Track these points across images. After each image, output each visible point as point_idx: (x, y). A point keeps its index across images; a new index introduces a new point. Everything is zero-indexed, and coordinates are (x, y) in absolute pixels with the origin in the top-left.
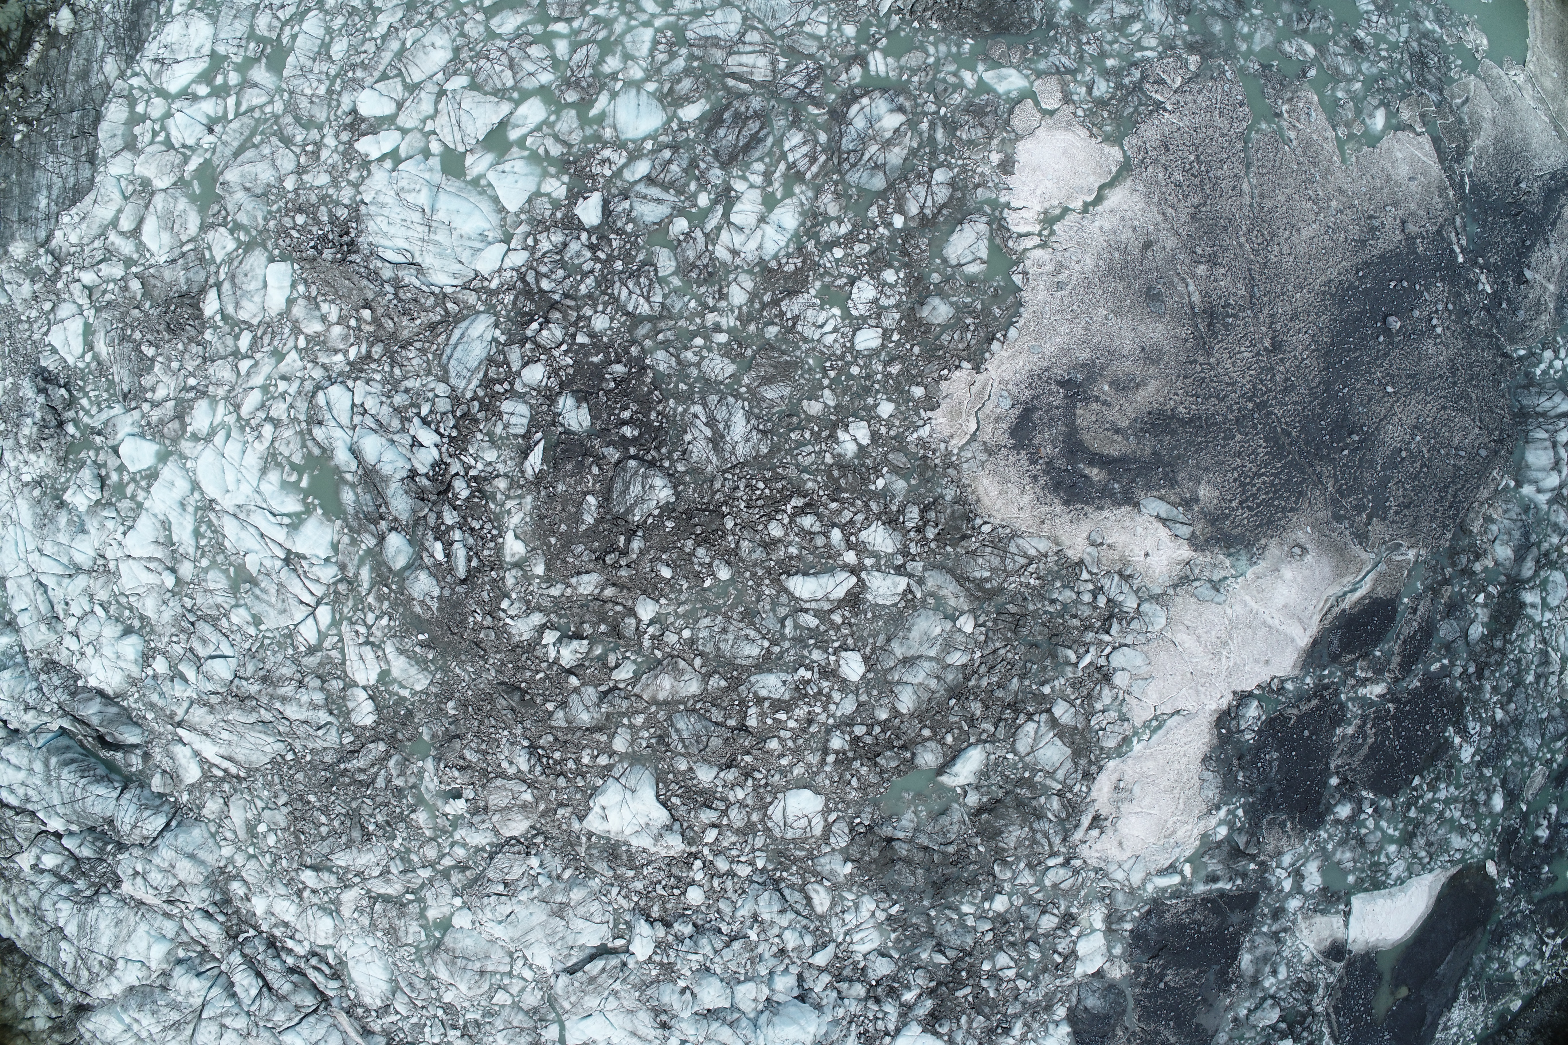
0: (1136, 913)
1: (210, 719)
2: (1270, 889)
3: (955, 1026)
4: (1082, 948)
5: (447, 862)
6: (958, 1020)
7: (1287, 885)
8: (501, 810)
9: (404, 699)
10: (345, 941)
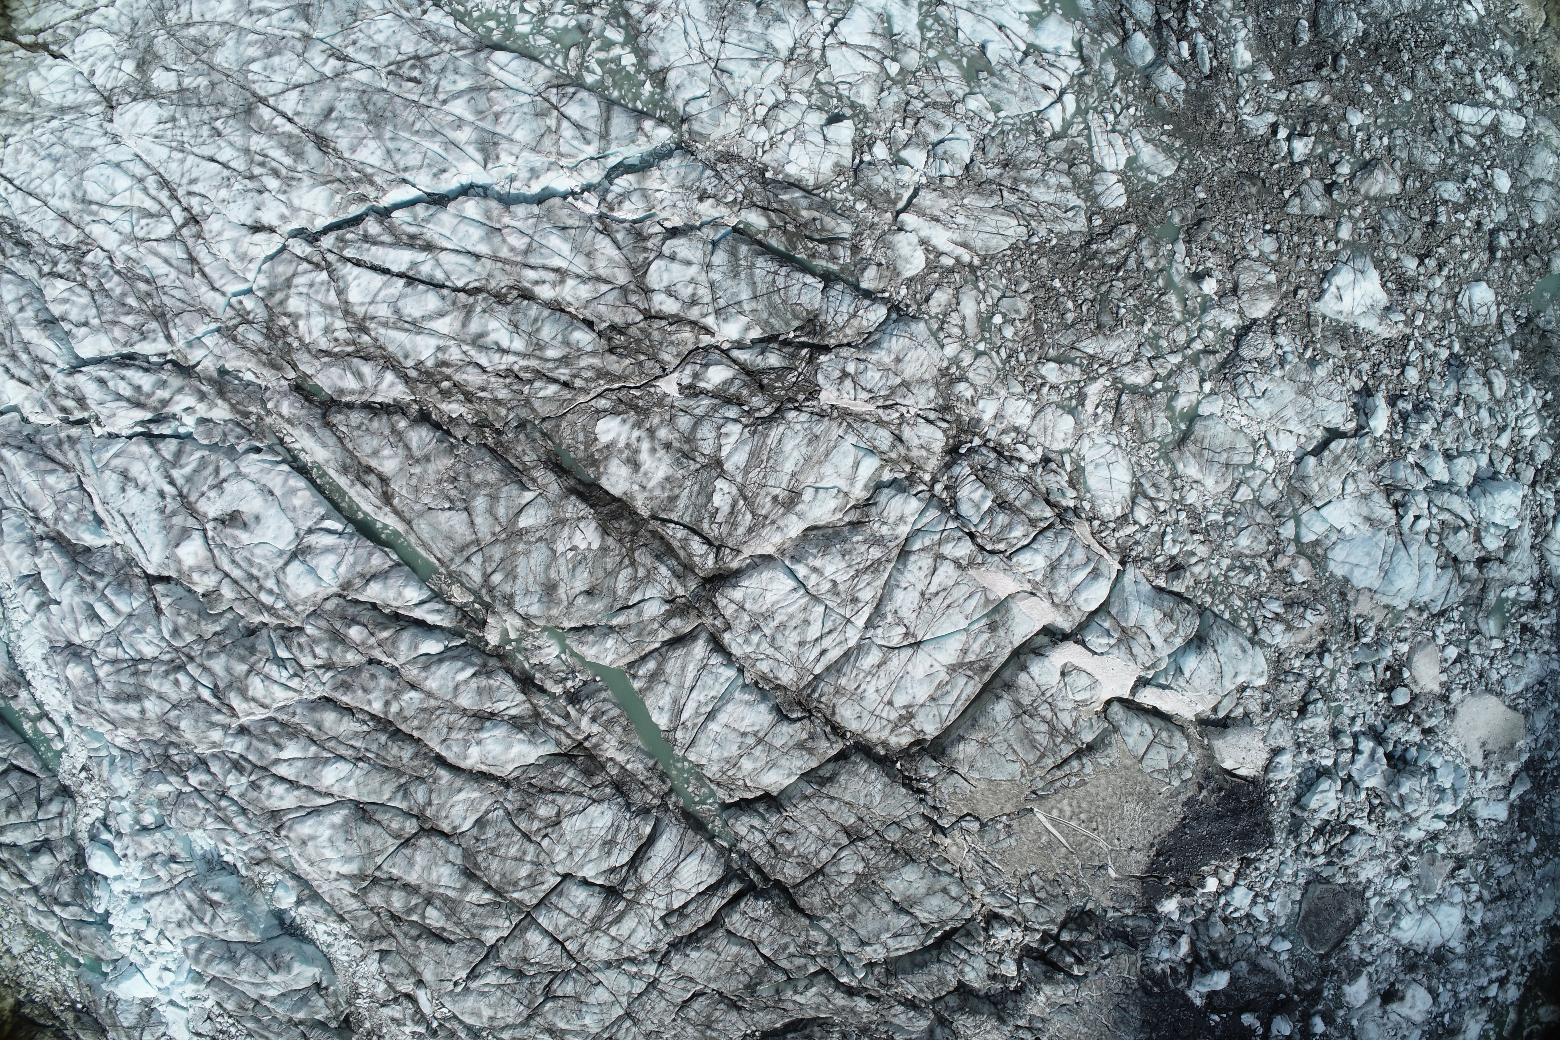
1: (944, 203)
5: (1198, 346)
8: (1250, 290)
9: (1153, 185)
10: (1086, 443)
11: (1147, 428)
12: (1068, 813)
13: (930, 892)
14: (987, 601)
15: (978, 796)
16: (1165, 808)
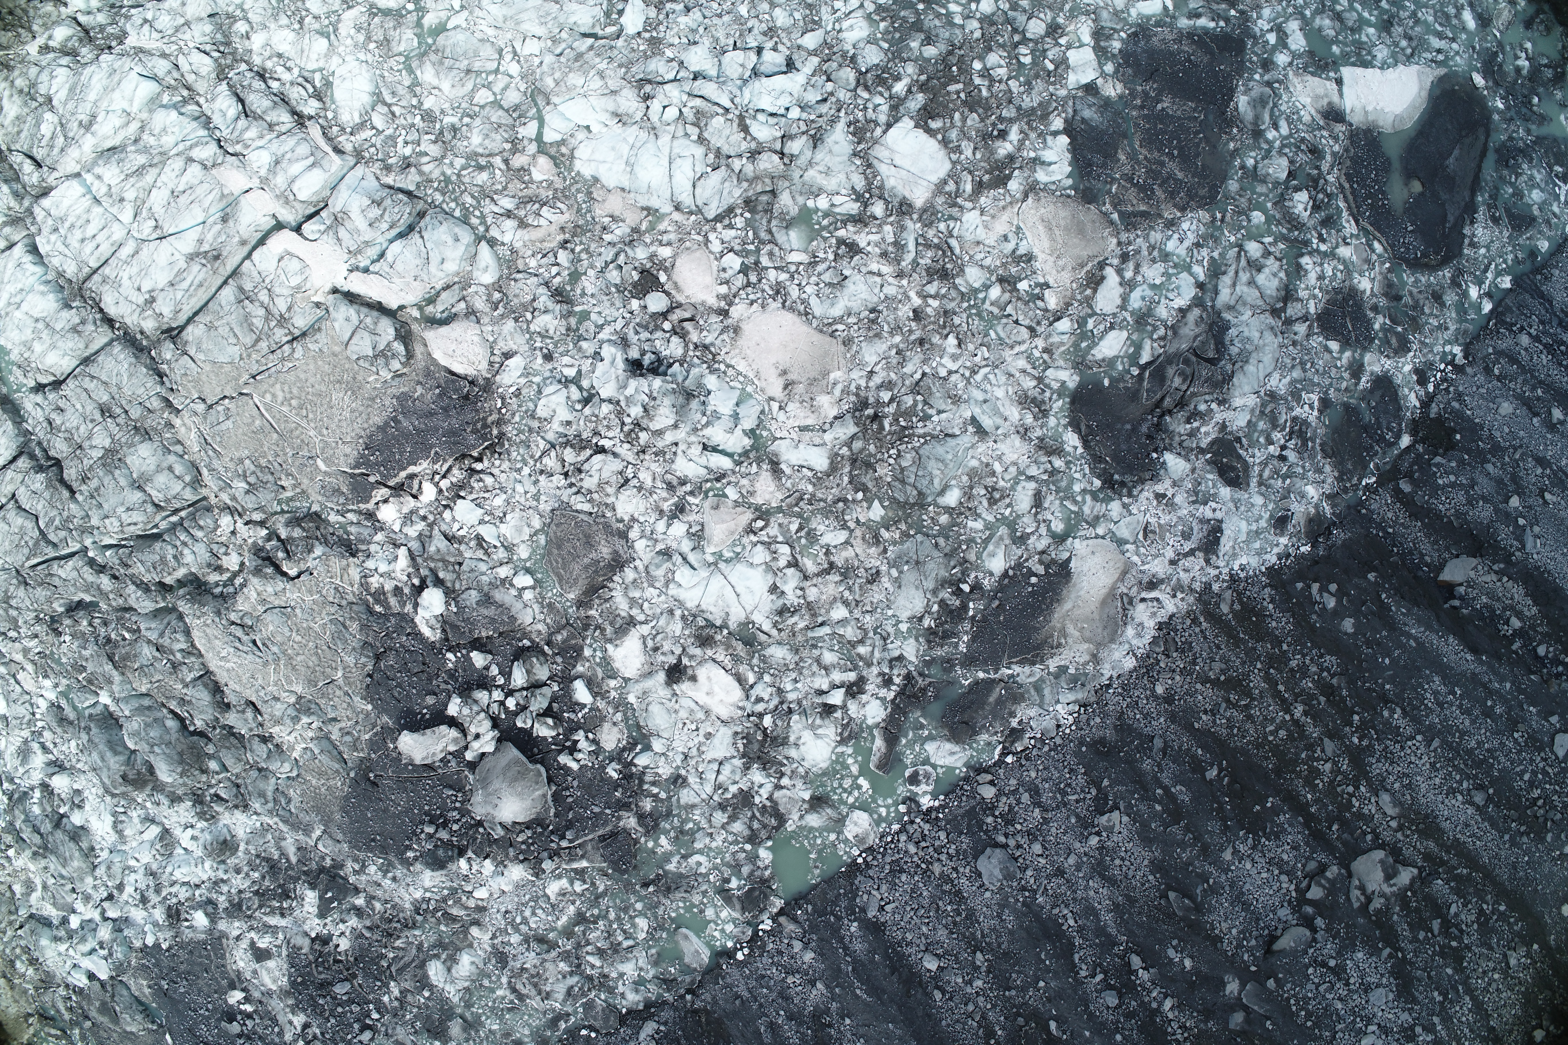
0: (1123, 34)
2: (1254, 37)
3: (948, 121)
4: (1073, 56)
6: (952, 118)
7: (1272, 38)
10: (335, 60)
11: (394, 44)
12: (280, 398)
13: (159, 469)
14: (223, 196)
15: (204, 378)
16: (373, 399)
